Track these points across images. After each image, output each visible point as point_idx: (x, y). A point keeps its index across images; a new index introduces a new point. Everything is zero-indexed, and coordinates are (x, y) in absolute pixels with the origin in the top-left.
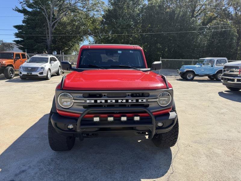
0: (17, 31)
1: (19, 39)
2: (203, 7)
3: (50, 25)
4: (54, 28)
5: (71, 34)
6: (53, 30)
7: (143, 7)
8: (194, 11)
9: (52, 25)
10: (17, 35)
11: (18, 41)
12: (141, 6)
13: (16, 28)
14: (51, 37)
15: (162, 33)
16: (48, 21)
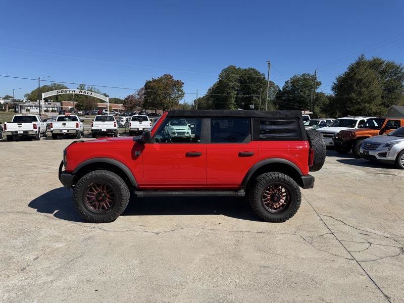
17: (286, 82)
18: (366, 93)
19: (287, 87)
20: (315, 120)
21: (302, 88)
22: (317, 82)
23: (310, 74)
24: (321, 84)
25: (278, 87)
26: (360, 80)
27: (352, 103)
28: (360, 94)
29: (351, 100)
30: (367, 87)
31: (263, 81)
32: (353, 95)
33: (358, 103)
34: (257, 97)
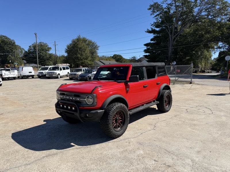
0: (145, 48)
1: (147, 54)
3: (172, 39)
4: (175, 41)
5: (192, 44)
6: (175, 43)
9: (173, 38)
10: (146, 51)
11: (146, 55)
13: (146, 46)
14: (172, 49)
16: (170, 36)
17: (29, 47)
18: (84, 55)
19: (31, 49)
20: (78, 68)
21: (41, 51)
22: (49, 48)
23: (44, 43)
24: (51, 49)
25: (23, 49)
26: (81, 48)
27: (79, 60)
28: (82, 55)
29: (78, 58)
30: (84, 52)
31: (14, 45)
32: (79, 56)
33: (82, 60)
34: (11, 55)
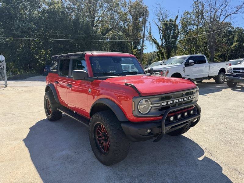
2: (100, 18)
7: (44, 11)
8: (93, 21)
12: (42, 9)
15: (69, 39)
